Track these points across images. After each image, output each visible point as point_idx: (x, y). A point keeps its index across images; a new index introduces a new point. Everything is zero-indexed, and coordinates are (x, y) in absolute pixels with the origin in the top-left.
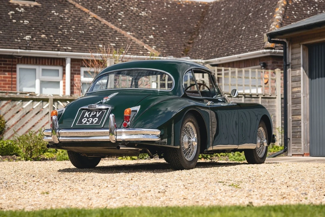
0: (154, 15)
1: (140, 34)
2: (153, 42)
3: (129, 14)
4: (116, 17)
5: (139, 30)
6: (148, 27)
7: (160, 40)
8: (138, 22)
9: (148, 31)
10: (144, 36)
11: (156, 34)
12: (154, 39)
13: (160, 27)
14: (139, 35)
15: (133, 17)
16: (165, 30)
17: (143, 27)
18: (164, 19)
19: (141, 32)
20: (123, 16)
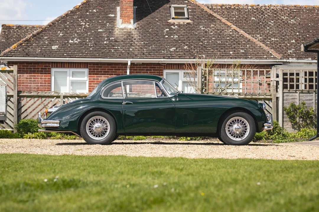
0: (302, 22)
1: (284, 39)
2: (293, 45)
3: (279, 22)
4: (266, 26)
5: (284, 36)
6: (293, 33)
7: (300, 44)
8: (285, 29)
9: (292, 36)
10: (286, 41)
11: (298, 38)
12: (295, 43)
13: (304, 32)
14: (282, 40)
15: (281, 25)
16: (308, 34)
17: (287, 33)
18: (311, 25)
19: (285, 38)
20: (272, 25)
